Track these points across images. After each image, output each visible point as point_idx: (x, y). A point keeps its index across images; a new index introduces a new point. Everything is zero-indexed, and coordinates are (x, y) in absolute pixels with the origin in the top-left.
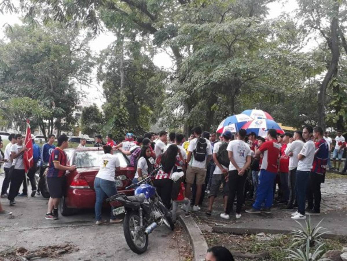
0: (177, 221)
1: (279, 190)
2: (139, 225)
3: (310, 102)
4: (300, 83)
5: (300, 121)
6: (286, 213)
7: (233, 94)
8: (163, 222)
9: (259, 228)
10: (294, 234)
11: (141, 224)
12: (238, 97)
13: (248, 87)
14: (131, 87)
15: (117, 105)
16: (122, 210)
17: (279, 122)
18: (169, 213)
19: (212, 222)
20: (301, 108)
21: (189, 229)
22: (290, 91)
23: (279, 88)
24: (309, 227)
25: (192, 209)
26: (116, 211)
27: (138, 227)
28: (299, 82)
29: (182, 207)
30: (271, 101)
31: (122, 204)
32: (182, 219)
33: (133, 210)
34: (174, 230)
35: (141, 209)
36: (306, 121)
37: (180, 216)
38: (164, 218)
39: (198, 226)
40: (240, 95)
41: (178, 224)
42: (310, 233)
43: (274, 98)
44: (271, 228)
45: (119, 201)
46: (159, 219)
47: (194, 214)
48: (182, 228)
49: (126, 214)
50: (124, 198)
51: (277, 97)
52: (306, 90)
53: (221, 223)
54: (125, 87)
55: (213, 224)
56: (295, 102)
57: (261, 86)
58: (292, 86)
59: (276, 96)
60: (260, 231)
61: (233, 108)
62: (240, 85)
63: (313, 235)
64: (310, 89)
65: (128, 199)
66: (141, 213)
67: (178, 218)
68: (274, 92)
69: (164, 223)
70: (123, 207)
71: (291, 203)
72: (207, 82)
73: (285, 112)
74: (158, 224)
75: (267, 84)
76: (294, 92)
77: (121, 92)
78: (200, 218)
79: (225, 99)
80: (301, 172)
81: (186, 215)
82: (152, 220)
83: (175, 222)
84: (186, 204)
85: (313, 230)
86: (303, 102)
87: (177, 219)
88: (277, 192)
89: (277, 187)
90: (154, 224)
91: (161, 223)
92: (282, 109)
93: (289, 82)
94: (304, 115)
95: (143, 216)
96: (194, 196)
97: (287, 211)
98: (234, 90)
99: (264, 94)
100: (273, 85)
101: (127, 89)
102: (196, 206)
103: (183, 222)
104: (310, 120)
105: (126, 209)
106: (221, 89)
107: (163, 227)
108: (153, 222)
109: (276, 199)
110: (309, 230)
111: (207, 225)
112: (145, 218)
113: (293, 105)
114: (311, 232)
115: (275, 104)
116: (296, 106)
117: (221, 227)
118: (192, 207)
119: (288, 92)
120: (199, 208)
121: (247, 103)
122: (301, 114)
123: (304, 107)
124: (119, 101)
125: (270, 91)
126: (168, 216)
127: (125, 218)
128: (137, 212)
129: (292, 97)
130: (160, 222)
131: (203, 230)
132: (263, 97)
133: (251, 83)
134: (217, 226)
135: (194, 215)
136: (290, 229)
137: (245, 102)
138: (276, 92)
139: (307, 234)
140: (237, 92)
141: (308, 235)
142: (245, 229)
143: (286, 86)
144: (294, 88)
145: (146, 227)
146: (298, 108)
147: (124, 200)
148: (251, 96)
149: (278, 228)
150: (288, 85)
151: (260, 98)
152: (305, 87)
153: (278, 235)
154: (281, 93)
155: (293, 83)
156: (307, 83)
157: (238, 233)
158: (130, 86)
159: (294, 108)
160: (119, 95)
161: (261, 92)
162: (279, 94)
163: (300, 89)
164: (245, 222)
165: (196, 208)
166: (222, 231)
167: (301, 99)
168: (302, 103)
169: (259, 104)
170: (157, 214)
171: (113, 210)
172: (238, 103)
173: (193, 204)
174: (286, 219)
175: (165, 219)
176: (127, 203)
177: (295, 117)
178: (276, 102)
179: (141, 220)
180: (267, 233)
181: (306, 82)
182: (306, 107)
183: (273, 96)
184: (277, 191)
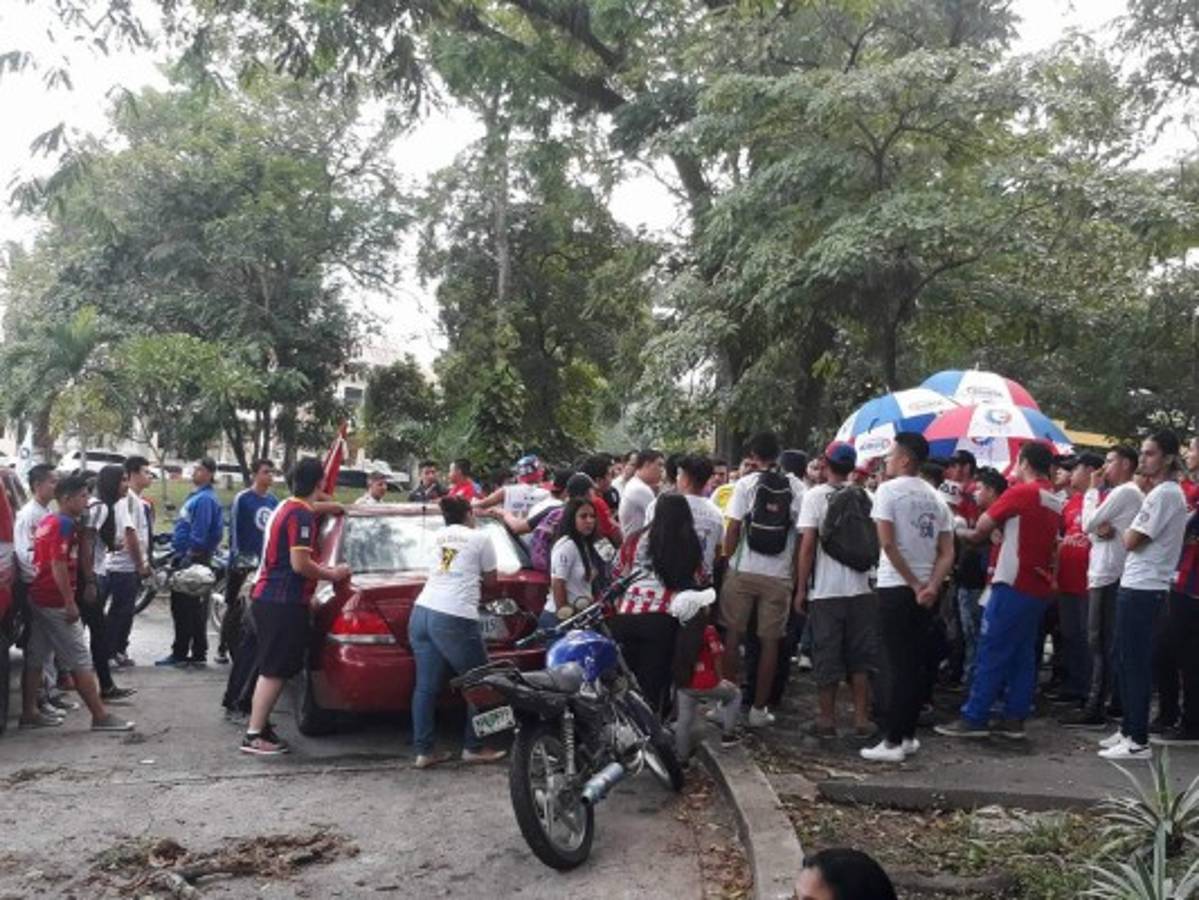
0: (693, 761)
1: (1054, 657)
2: (562, 771)
3: (1168, 345)
4: (1129, 280)
5: (1133, 412)
6: (1078, 738)
7: (891, 320)
8: (646, 762)
9: (985, 788)
10: (1107, 811)
11: (571, 769)
12: (908, 330)
13: (946, 294)
14: (534, 295)
15: (485, 359)
16: (503, 719)
17: (1058, 416)
18: (665, 730)
19: (818, 767)
20: (1135, 367)
21: (735, 790)
22: (1095, 306)
23: (1056, 296)
24: (1163, 786)
25: (747, 719)
26: (485, 721)
27: (559, 776)
28: (1129, 274)
29: (710, 713)
30: (1028, 344)
31: (504, 696)
32: (711, 752)
33: (542, 718)
34: (684, 790)
35: (568, 715)
36: (1152, 412)
37: (705, 743)
38: (648, 749)
39: (766, 780)
40: (918, 320)
41: (695, 770)
42: (1166, 809)
43: (1037, 332)
44: (1025, 789)
45: (494, 686)
46: (632, 751)
47: (755, 737)
48: (710, 785)
49: (517, 731)
50: (512, 678)
51: (1047, 330)
52: (1154, 303)
53: (850, 770)
54: (512, 298)
55: (822, 771)
56: (1115, 346)
57: (990, 290)
58: (1101, 290)
59: (1044, 323)
60: (986, 799)
61: (890, 368)
62: (915, 287)
63: (1179, 816)
64: (1168, 300)
65: (523, 682)
66: (569, 731)
67: (695, 749)
68: (1037, 310)
69: (647, 765)
70: (508, 708)
71: (1100, 704)
72: (800, 278)
73: (1076, 381)
74: (626, 770)
75: (1014, 281)
76: (1111, 311)
77: (500, 314)
78: (776, 753)
79: (864, 336)
80: (1136, 595)
81: (726, 739)
82: (606, 753)
83: (686, 765)
84: (726, 702)
85: (1179, 800)
86: (1144, 347)
87: (692, 754)
88: (1049, 664)
89: (1049, 647)
90: (614, 769)
91: (637, 767)
92: (1065, 372)
93: (1093, 276)
94: (1145, 391)
95: (577, 741)
96: (753, 677)
97: (1084, 732)
98: (895, 306)
99: (1004, 317)
100: (1034, 284)
101: (520, 305)
102: (760, 708)
103: (714, 764)
104: (1168, 411)
105: (517, 714)
106: (849, 301)
107: (642, 779)
108: (610, 761)
109: (1047, 688)
110: (1164, 799)
111: (799, 776)
112: (583, 746)
113: (1107, 357)
114: (1171, 805)
115: (1043, 352)
116: (1115, 361)
117: (850, 784)
118: (747, 711)
119: (1090, 310)
120: (771, 717)
121: (940, 351)
122: (1136, 389)
123: (1146, 365)
124: (493, 345)
125: (1024, 308)
126: (663, 741)
127: (515, 746)
128: (555, 727)
129: (1103, 328)
130: (636, 762)
131: (786, 792)
132: (998, 328)
133: (957, 281)
134: (836, 778)
135: (753, 741)
136: (1096, 793)
137: (933, 347)
138: (1045, 310)
139: (1155, 810)
140: (906, 312)
141: (1161, 816)
142: (934, 790)
143: (1080, 289)
144: (1109, 294)
145: (588, 777)
146: (1124, 366)
147: (510, 684)
148: (956, 326)
149: (1048, 790)
150: (1089, 285)
151: (989, 330)
152: (1150, 292)
153: (1050, 813)
154: (1064, 315)
155: (1105, 278)
156: (1156, 279)
157: (909, 805)
158: (529, 296)
159: (1109, 369)
160: (493, 324)
161: (992, 309)
162: (1056, 319)
163: (1132, 299)
164: (932, 767)
165: (762, 716)
166: (852, 798)
167: (1136, 335)
168: (1140, 351)
169: (984, 353)
170: (624, 733)
171: (476, 718)
172: (910, 348)
173: (749, 701)
174: (1079, 760)
175: (650, 751)
176: (522, 696)
177: (1113, 401)
178: (1047, 347)
179: (570, 756)
180: (1012, 807)
181: (1151, 274)
182: (1155, 364)
183: (1035, 326)
184: (1046, 658)
